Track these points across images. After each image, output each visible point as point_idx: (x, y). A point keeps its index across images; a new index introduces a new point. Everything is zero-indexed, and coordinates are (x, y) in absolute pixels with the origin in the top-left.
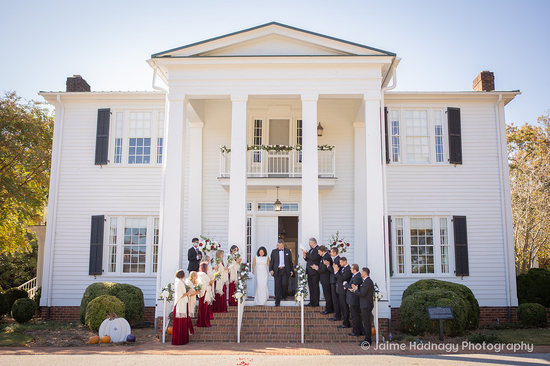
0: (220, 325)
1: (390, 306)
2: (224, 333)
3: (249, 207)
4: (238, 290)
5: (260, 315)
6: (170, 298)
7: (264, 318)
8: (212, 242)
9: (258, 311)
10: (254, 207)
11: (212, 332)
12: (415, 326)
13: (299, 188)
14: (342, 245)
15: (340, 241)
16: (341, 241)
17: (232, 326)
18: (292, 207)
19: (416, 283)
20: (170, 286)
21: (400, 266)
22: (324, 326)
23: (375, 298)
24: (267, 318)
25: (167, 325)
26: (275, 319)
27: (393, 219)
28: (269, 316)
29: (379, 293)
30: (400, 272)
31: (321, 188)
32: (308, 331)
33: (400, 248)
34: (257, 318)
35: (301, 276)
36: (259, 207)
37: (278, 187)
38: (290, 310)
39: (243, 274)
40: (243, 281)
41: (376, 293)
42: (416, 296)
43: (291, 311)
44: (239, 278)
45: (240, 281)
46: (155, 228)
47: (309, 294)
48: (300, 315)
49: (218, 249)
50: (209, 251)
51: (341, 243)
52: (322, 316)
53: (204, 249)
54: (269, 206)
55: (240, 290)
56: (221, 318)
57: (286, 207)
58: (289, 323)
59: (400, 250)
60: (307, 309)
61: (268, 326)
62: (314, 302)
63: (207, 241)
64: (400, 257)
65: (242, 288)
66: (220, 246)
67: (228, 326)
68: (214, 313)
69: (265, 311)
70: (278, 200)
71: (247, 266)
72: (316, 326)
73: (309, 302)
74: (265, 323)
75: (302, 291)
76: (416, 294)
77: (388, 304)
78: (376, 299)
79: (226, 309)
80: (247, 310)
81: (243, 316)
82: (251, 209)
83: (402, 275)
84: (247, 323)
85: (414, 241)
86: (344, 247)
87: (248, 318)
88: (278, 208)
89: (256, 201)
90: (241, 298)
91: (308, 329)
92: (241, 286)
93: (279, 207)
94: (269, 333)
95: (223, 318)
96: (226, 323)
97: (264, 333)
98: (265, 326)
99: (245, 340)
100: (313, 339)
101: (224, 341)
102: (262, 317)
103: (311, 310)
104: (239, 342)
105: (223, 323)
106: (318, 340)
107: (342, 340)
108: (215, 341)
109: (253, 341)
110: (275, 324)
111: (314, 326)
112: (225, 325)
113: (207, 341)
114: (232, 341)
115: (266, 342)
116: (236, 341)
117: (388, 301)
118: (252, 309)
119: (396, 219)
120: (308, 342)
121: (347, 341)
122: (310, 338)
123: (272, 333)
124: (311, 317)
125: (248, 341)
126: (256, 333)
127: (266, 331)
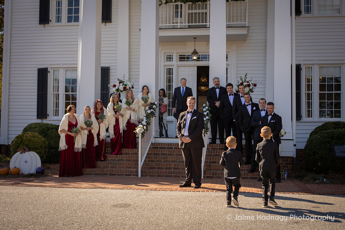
0: (127, 160)
1: (295, 145)
2: (128, 167)
4: (140, 126)
5: (166, 151)
7: (170, 154)
8: (125, 83)
9: (165, 148)
10: (175, 57)
12: (319, 164)
14: (249, 86)
16: (249, 82)
19: (323, 125)
21: (309, 111)
24: (173, 155)
27: (303, 68)
30: (309, 116)
32: (210, 167)
33: (308, 94)
34: (163, 154)
36: (180, 58)
37: (195, 38)
40: (147, 118)
42: (322, 135)
44: (145, 115)
47: (210, 130)
50: (122, 91)
51: (248, 83)
53: (117, 89)
56: (129, 154)
57: (204, 58)
59: (309, 96)
60: (212, 146)
61: (171, 161)
64: (309, 103)
65: (145, 124)
66: (133, 88)
69: (172, 148)
70: (195, 50)
74: (169, 159)
76: (321, 133)
81: (149, 151)
82: (173, 60)
83: (310, 119)
84: (152, 158)
85: (322, 87)
86: (251, 87)
87: (154, 154)
89: (177, 53)
91: (210, 165)
93: (196, 57)
94: (171, 168)
95: (131, 153)
96: (132, 158)
97: (166, 168)
98: (168, 161)
99: (146, 174)
100: (213, 174)
101: (126, 175)
102: (167, 153)
103: (216, 147)
104: (140, 176)
105: (129, 158)
106: (219, 176)
107: (243, 176)
108: (118, 175)
109: (154, 176)
110: (178, 160)
111: (217, 162)
112: (131, 160)
113: (110, 175)
114: (134, 175)
115: (166, 176)
116: (137, 175)
117: (293, 140)
118: (159, 145)
119: (306, 67)
120: (208, 177)
121: (247, 178)
122: (210, 174)
123: (174, 168)
124: (215, 154)
125: (150, 176)
126: (158, 168)
127: (168, 167)
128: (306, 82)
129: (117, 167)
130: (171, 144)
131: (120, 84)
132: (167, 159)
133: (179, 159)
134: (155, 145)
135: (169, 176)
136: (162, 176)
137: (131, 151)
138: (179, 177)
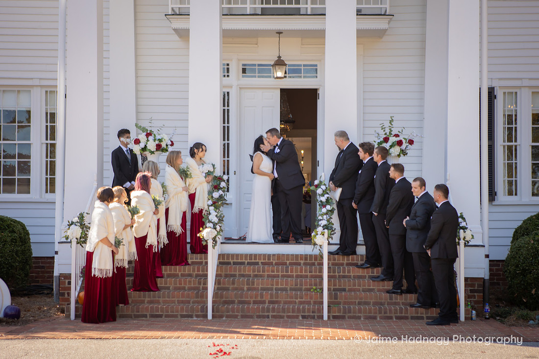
0: (176, 289)
1: (487, 256)
2: (183, 302)
3: (226, 71)
4: (208, 225)
5: (248, 270)
6: (83, 240)
7: (256, 276)
8: (158, 137)
9: (243, 263)
10: (235, 70)
11: (161, 300)
12: (533, 292)
13: (320, 35)
14: (400, 143)
15: (397, 136)
16: (399, 136)
17: (197, 289)
18: (306, 71)
20: (81, 217)
21: (510, 182)
22: (364, 291)
23: (459, 239)
24: (261, 276)
25: (78, 288)
26: (274, 276)
27: (499, 94)
28: (264, 271)
29: (468, 231)
30: (510, 193)
31: (361, 34)
32: (336, 298)
33: (510, 148)
34: (243, 276)
35: (323, 199)
36: (244, 71)
37: (279, 33)
38: (302, 262)
39: (216, 195)
40: (217, 208)
41: (462, 231)
43: (305, 264)
44: (210, 202)
45: (212, 208)
46: (46, 109)
48: (321, 270)
49: (170, 149)
50: (152, 153)
51: (398, 139)
52: (360, 272)
53: (144, 149)
54: (263, 70)
55: (211, 225)
56: (176, 276)
57: (295, 71)
58: (301, 285)
59: (511, 152)
60: (334, 260)
61: (263, 289)
62: (346, 247)
63: (148, 135)
64: (510, 166)
65: (215, 220)
66: (172, 144)
67: (190, 289)
68: (163, 267)
69: (257, 263)
70: (279, 57)
71: (224, 181)
72: (350, 290)
73: (338, 246)
74: (258, 284)
75: (325, 227)
76: (536, 234)
77: (483, 252)
78: (462, 242)
79: (186, 259)
80: (224, 261)
81: (217, 271)
82: (230, 74)
83: (512, 199)
84: (224, 284)
86: (403, 147)
87: (226, 276)
88: (280, 74)
89: (239, 60)
90: (214, 239)
91: (336, 295)
92: (213, 217)
93: (281, 71)
94: (264, 302)
95: (180, 275)
96: (185, 284)
97: (255, 302)
98: (256, 289)
99: (220, 314)
100: (345, 312)
101: (183, 316)
102: (251, 273)
103: (341, 262)
104: (210, 317)
105: (180, 284)
106: (354, 314)
107: (398, 315)
108: (167, 316)
109: (236, 317)
110: (274, 287)
111: (347, 289)
112: (184, 288)
113: (152, 316)
114: (197, 316)
115: (259, 317)
116: (206, 316)
117: (484, 246)
118: (233, 259)
119: (504, 93)
120: (335, 317)
121: (406, 318)
122: (339, 312)
123: (270, 302)
124: (341, 274)
125: (227, 317)
126: (240, 302)
127: (259, 299)
128: (504, 124)
129: (161, 301)
130: (255, 255)
131: (147, 137)
132: (254, 285)
133: (277, 284)
134: (223, 258)
135: (264, 317)
136: (251, 317)
137: (180, 271)
138: (282, 317)
